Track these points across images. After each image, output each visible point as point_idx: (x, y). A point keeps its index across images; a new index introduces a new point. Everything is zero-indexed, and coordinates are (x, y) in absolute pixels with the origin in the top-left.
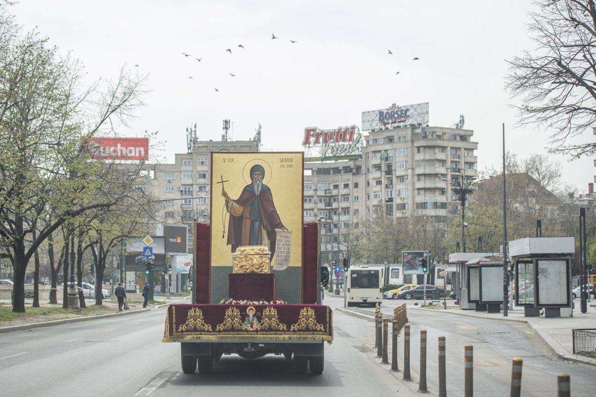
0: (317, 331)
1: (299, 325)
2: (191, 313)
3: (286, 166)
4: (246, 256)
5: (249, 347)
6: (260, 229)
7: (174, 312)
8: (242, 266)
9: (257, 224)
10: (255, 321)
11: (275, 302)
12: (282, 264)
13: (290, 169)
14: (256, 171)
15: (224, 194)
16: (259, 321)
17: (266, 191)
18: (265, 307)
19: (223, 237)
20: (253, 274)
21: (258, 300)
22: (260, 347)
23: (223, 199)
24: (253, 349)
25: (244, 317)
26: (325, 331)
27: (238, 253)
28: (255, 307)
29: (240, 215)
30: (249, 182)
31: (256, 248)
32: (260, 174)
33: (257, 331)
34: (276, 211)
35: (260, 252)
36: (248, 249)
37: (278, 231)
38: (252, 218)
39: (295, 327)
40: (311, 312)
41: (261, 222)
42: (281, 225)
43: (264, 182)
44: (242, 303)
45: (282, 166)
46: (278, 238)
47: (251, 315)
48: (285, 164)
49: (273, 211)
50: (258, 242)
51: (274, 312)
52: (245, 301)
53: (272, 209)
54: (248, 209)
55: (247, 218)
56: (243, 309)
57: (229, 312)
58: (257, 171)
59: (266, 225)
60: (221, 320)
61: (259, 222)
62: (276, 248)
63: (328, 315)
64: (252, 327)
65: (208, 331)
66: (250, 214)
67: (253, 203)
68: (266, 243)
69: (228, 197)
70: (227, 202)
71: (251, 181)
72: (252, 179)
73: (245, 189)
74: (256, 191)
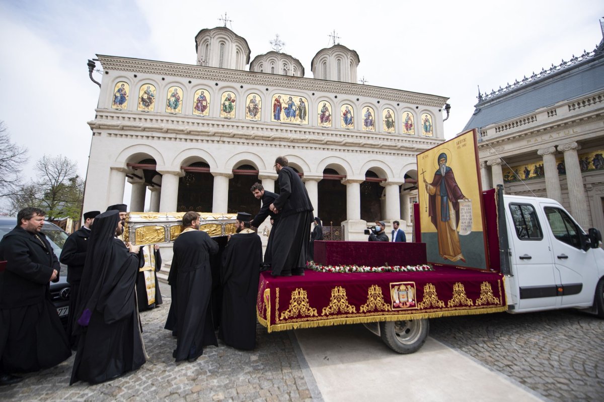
3: (461, 146)
6: (447, 202)
9: (445, 198)
12: (466, 230)
13: (465, 147)
14: (441, 158)
15: (425, 181)
17: (449, 171)
29: (434, 194)
30: (438, 167)
32: (444, 160)
34: (457, 186)
38: (442, 195)
41: (448, 196)
42: (462, 196)
43: (447, 165)
45: (459, 148)
46: (461, 207)
48: (461, 145)
49: (455, 186)
53: (454, 184)
54: (438, 188)
55: (438, 195)
59: (452, 198)
62: (460, 216)
66: (440, 192)
67: (441, 182)
68: (452, 212)
69: (427, 182)
70: (426, 186)
71: (438, 166)
72: (439, 165)
73: (436, 174)
74: (442, 173)
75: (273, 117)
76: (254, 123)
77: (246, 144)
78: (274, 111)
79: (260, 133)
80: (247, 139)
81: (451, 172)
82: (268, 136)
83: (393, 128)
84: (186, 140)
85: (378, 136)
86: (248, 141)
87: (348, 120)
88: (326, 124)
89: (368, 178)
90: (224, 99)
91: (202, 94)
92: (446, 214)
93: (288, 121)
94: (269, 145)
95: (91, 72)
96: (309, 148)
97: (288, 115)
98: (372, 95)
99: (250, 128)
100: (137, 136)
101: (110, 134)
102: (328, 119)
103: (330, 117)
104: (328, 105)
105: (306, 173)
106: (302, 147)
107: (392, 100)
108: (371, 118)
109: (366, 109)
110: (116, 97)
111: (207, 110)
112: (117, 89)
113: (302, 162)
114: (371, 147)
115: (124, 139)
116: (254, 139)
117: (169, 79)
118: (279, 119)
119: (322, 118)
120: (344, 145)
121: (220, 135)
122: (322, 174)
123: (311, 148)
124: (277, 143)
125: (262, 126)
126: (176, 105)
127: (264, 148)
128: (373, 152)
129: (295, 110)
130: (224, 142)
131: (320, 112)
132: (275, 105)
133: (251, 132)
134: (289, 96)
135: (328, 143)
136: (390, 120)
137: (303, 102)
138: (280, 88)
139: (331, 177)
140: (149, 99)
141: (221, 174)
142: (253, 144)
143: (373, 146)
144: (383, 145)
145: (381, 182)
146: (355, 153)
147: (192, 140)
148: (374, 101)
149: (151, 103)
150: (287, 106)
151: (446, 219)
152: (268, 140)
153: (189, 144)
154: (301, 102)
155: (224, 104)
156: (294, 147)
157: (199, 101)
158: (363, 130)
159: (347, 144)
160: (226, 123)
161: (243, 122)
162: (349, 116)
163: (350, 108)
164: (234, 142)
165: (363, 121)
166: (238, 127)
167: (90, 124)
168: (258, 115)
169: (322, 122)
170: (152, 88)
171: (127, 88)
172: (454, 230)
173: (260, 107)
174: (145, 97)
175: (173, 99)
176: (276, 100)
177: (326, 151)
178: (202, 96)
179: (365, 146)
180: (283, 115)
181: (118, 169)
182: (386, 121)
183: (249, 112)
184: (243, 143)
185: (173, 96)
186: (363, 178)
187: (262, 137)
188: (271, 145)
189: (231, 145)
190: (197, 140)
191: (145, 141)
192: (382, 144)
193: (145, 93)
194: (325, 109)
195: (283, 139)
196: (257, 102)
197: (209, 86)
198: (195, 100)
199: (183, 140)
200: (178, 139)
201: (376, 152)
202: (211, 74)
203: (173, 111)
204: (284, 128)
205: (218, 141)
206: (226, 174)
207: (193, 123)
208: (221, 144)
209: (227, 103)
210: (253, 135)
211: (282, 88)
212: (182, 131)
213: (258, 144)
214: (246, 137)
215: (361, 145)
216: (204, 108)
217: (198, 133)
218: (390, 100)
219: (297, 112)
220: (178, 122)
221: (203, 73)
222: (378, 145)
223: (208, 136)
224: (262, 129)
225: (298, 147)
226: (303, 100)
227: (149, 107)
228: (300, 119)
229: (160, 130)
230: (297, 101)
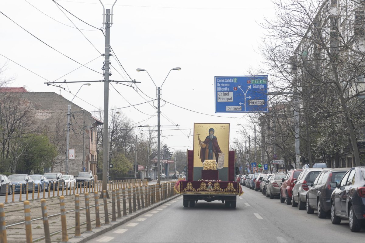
0: (234, 191)
1: (227, 189)
2: (188, 184)
4: (208, 163)
5: (209, 197)
6: (212, 153)
7: (182, 184)
8: (206, 167)
9: (211, 151)
10: (211, 187)
11: (218, 181)
12: (221, 166)
13: (224, 130)
15: (199, 139)
16: (213, 188)
17: (215, 138)
18: (215, 182)
19: (198, 156)
20: (210, 170)
21: (212, 180)
22: (213, 197)
23: (198, 141)
24: (211, 198)
25: (207, 186)
26: (237, 191)
27: (205, 162)
28: (211, 182)
29: (205, 148)
30: (208, 135)
31: (212, 161)
32: (213, 132)
33: (212, 191)
34: (218, 146)
35: (213, 162)
36: (209, 161)
38: (209, 149)
39: (226, 190)
40: (232, 185)
41: (213, 150)
42: (220, 151)
43: (214, 135)
44: (206, 181)
45: (221, 129)
46: (219, 156)
47: (210, 185)
48: (222, 128)
50: (212, 158)
51: (218, 184)
52: (208, 180)
53: (217, 145)
54: (208, 145)
55: (207, 149)
56: (207, 183)
57: (202, 184)
58: (211, 131)
59: (215, 151)
60: (199, 187)
62: (219, 160)
63: (238, 185)
64: (210, 189)
65: (194, 191)
66: (209, 147)
67: (210, 143)
70: (200, 143)
72: (209, 133)
73: (207, 138)
74: (211, 138)
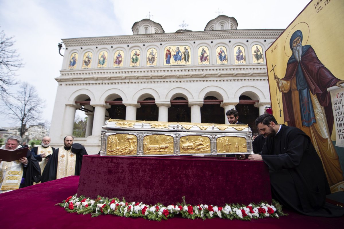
3: (323, 6)
6: (309, 97)
9: (305, 91)
14: (295, 39)
15: (276, 78)
17: (307, 51)
19: (281, 116)
23: (275, 82)
29: (288, 90)
30: (290, 53)
32: (298, 39)
34: (323, 66)
37: (333, 90)
38: (299, 88)
41: (309, 87)
42: (334, 80)
43: (303, 44)
45: (319, 10)
46: (334, 99)
49: (320, 68)
53: (317, 67)
54: (294, 81)
55: (294, 90)
59: (315, 89)
61: (306, 89)
62: (334, 114)
66: (297, 85)
67: (297, 70)
68: (319, 110)
69: (278, 78)
70: (278, 83)
71: (292, 51)
72: (292, 49)
73: (289, 64)
74: (297, 57)
75: (165, 62)
76: (152, 68)
77: (146, 83)
78: (166, 58)
79: (156, 74)
80: (147, 79)
81: (311, 50)
82: (161, 75)
83: (261, 60)
84: (109, 83)
85: (249, 67)
86: (148, 81)
87: (223, 58)
88: (204, 63)
89: (242, 101)
90: (132, 54)
91: (119, 53)
92: (309, 114)
93: (176, 63)
94: (162, 82)
95: (60, 50)
96: (192, 81)
97: (176, 59)
98: (241, 37)
99: (149, 72)
100: (81, 84)
101: (67, 84)
102: (206, 59)
103: (208, 57)
104: (206, 49)
105: (190, 100)
106: (187, 81)
107: (260, 38)
108: (241, 54)
109: (237, 48)
110: (71, 62)
111: (122, 63)
112: (72, 57)
113: (187, 92)
114: (243, 76)
115: (74, 86)
116: (151, 78)
117: (100, 47)
118: (169, 63)
119: (201, 59)
120: (220, 76)
121: (129, 78)
122: (203, 100)
123: (194, 81)
124: (168, 80)
125: (157, 69)
126: (104, 62)
127: (159, 84)
128: (245, 80)
129: (181, 55)
130: (132, 83)
131: (200, 55)
132: (166, 54)
133: (150, 74)
134: (176, 47)
135: (206, 76)
136: (259, 53)
137: (187, 49)
138: (170, 42)
139: (211, 102)
140: (89, 61)
141: (130, 105)
142: (151, 82)
143: (244, 75)
144: (253, 74)
145: (255, 104)
146: (229, 82)
147: (112, 83)
148: (244, 41)
149: (89, 63)
150: (175, 54)
151: (309, 121)
152: (162, 79)
153: (111, 86)
154: (186, 49)
155: (133, 58)
156: (180, 82)
157: (117, 58)
158: (236, 63)
159: (222, 76)
160: (133, 70)
161: (144, 68)
162: (223, 55)
163: (224, 48)
164: (138, 82)
165: (235, 57)
166: (141, 71)
167: (56, 79)
168: (155, 62)
169: (202, 61)
170: (90, 54)
171: (77, 56)
172: (327, 139)
173: (156, 56)
174: (87, 60)
175: (102, 59)
176: (168, 51)
177: (205, 83)
178: (119, 54)
179: (237, 75)
180: (172, 60)
181: (70, 105)
182: (255, 55)
183: (149, 61)
184: (145, 82)
185: (102, 57)
186: (238, 101)
187: (157, 76)
188: (164, 82)
189: (137, 84)
190: (115, 83)
191: (85, 87)
192: (253, 72)
193: (87, 57)
194: (204, 51)
195: (172, 76)
196: (154, 53)
197: (123, 48)
198: (115, 58)
199: (107, 84)
200: (104, 84)
201: (248, 80)
202: (125, 40)
203: (101, 66)
204: (173, 69)
205: (128, 83)
206: (133, 104)
207: (113, 72)
208: (130, 84)
209: (134, 57)
210: (151, 76)
211: (172, 42)
212: (106, 78)
213: (154, 82)
214: (146, 78)
215: (234, 75)
216: (120, 62)
217: (115, 78)
218: (258, 38)
219: (183, 57)
220: (104, 73)
221: (120, 40)
222: (249, 74)
223: (122, 79)
224: (158, 71)
225: (184, 81)
226: (187, 48)
227: (88, 66)
228: (184, 62)
229: (93, 79)
230: (182, 49)
